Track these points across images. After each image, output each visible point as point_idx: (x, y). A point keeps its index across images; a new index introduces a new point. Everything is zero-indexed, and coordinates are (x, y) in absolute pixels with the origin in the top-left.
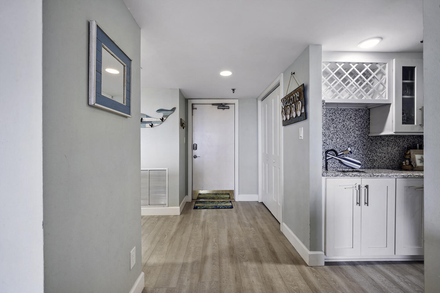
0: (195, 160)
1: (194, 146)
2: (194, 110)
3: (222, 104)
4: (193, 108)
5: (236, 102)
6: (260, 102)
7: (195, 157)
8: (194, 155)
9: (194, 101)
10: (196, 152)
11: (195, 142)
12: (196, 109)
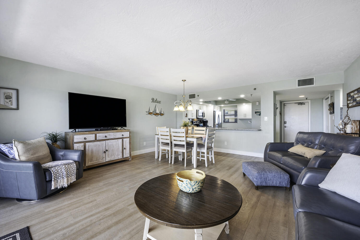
0: (285, 128)
1: (285, 122)
2: (285, 106)
3: (300, 103)
4: (284, 106)
5: (309, 101)
6: (324, 101)
7: (285, 127)
8: (284, 126)
9: (285, 103)
10: (285, 125)
11: (285, 120)
12: (286, 106)
